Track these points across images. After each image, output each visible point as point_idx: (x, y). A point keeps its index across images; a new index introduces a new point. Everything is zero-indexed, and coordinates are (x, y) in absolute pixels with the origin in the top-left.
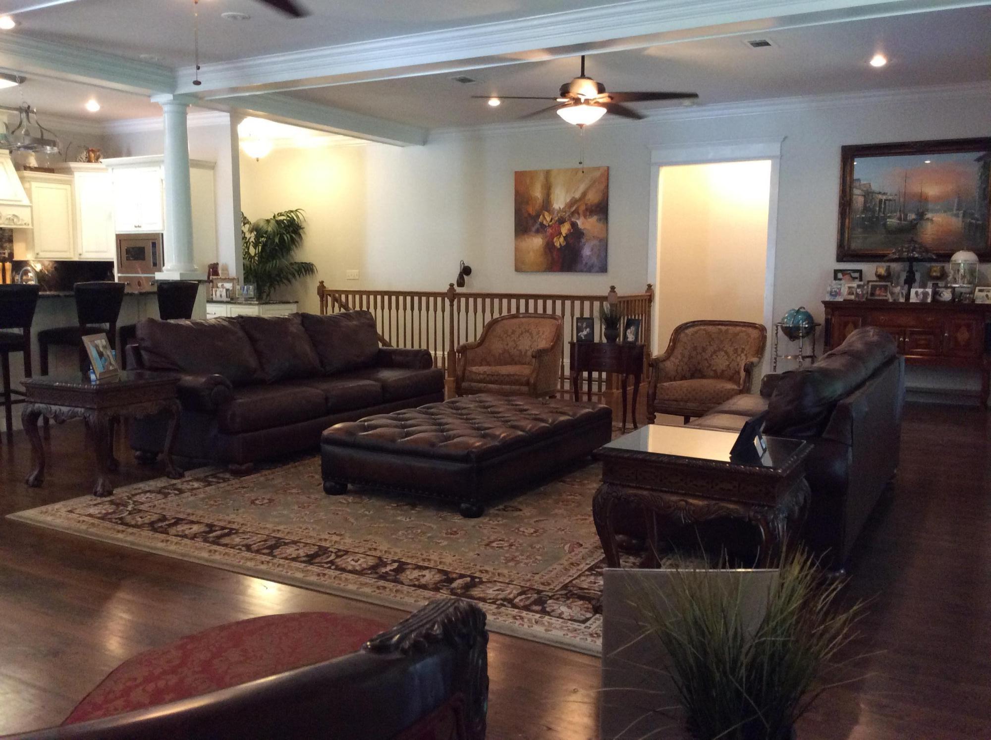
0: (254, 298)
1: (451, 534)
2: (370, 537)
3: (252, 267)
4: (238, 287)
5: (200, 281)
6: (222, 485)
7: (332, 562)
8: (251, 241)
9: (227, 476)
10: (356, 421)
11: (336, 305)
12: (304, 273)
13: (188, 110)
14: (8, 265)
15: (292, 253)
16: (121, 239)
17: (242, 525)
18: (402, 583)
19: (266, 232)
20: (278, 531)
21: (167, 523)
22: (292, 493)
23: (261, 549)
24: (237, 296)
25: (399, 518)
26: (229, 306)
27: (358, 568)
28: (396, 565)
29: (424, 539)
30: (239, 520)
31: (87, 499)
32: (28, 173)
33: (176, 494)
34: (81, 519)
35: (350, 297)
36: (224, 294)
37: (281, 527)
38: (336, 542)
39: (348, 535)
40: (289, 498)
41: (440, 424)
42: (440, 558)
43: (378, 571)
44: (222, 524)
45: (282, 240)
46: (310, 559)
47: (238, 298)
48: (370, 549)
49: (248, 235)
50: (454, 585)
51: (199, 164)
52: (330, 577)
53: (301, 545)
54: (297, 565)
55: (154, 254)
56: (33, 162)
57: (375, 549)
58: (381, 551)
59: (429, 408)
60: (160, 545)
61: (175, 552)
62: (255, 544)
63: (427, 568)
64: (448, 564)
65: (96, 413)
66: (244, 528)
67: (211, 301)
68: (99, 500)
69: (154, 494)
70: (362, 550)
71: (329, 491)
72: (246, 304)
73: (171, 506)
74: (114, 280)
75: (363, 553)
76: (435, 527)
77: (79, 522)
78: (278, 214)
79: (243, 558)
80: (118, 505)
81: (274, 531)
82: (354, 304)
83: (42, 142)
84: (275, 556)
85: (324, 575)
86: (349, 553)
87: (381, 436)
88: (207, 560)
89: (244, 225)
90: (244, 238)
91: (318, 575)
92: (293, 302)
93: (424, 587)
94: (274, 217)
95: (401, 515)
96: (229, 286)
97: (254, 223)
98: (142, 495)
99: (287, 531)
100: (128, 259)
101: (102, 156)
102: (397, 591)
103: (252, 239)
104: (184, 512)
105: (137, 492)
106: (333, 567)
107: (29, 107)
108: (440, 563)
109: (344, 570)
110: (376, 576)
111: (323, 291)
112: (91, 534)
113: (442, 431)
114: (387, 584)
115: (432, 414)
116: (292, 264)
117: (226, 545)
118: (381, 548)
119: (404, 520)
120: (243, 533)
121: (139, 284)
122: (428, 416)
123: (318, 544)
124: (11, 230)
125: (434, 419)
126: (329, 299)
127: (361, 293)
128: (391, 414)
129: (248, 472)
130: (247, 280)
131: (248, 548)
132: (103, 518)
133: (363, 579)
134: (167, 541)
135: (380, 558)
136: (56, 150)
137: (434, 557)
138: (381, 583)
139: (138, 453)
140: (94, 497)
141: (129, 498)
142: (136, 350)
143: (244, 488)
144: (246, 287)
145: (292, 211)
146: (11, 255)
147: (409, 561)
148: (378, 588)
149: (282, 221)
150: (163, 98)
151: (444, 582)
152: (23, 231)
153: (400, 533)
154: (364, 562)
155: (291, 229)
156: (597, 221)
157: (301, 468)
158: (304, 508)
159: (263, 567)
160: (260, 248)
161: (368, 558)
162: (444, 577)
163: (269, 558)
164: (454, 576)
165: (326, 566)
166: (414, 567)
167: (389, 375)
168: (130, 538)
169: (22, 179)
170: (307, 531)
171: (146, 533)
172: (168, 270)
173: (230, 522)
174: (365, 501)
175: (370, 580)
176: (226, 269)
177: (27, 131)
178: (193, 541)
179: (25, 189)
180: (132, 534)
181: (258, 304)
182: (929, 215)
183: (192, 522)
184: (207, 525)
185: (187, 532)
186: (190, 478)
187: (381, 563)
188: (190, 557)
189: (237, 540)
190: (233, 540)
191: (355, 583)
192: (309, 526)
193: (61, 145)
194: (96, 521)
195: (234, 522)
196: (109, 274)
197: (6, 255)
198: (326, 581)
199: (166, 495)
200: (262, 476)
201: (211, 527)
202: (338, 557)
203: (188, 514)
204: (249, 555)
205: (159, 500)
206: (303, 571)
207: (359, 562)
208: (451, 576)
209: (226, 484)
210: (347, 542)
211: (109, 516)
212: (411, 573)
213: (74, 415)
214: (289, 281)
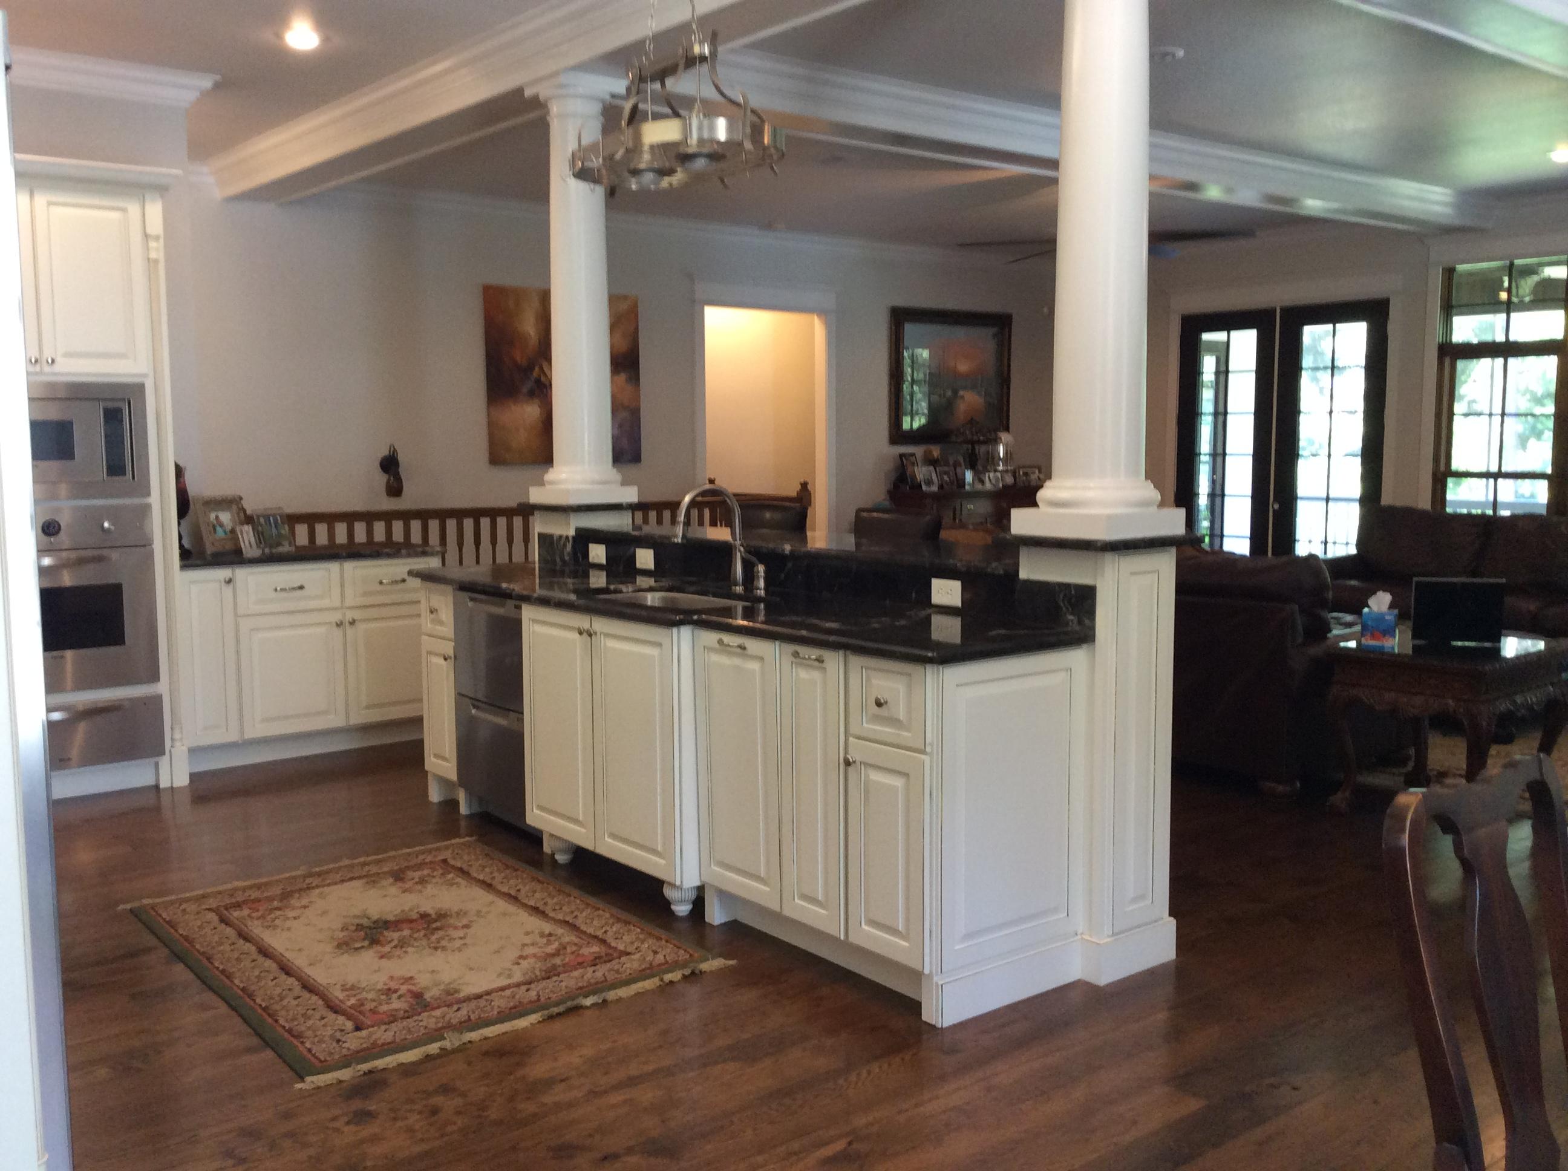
55: (113, 442)
156: (626, 380)
182: (961, 393)
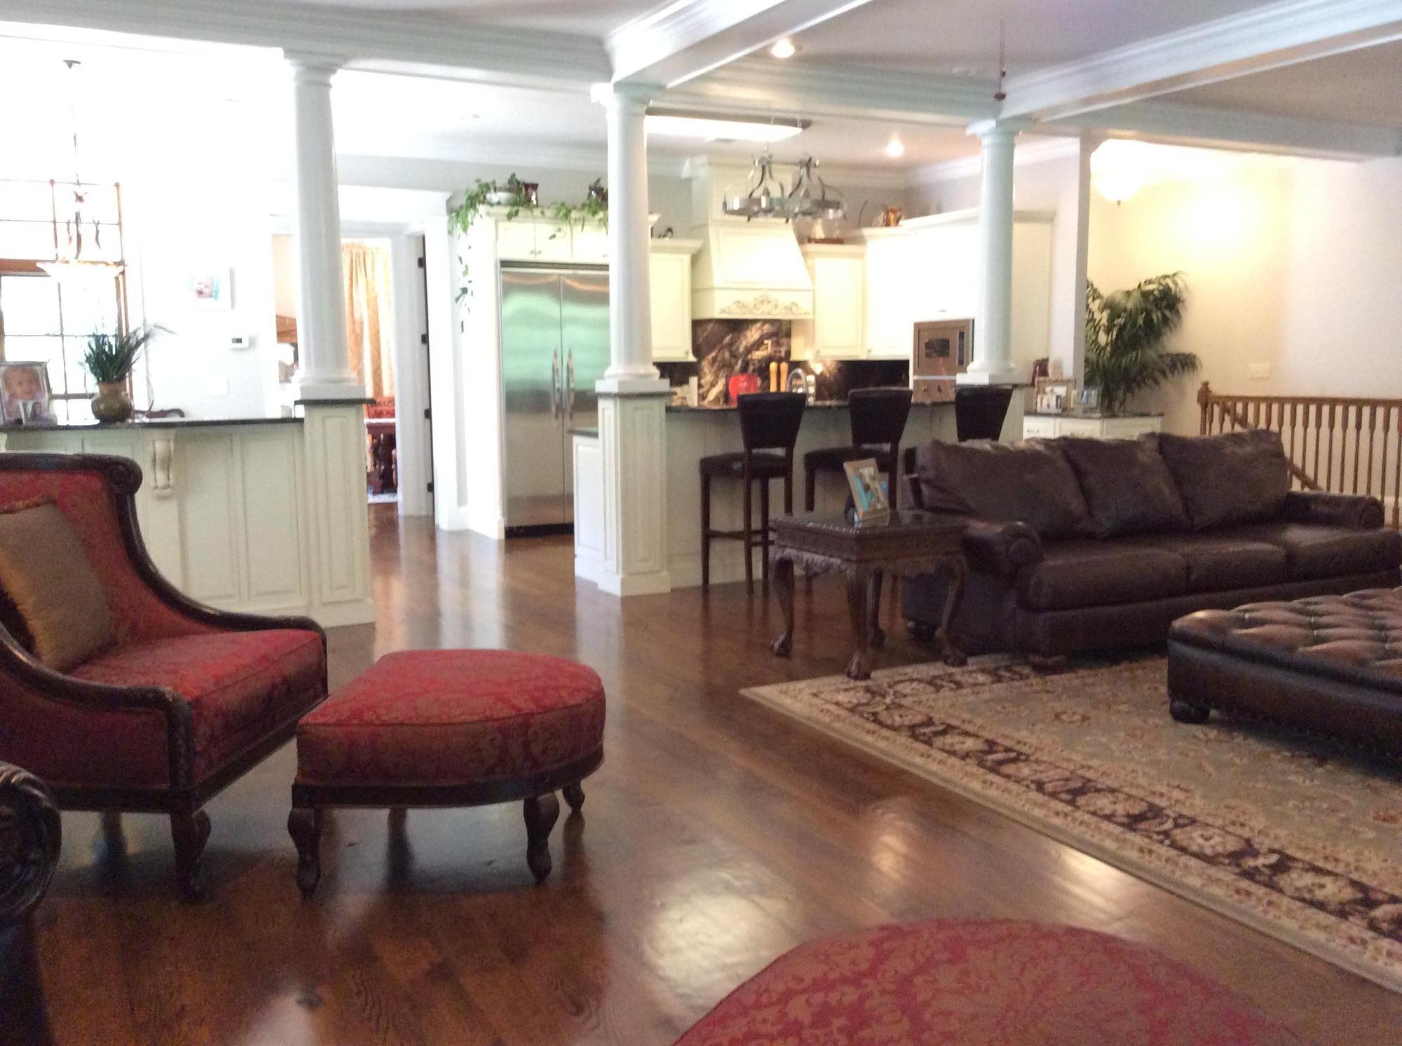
0: (1097, 408)
1: (1384, 820)
2: (1234, 802)
3: (1101, 361)
4: (1074, 393)
5: (1015, 386)
6: (1017, 684)
7: (1166, 834)
8: (1101, 323)
9: (1027, 671)
10: (1229, 609)
11: (1227, 418)
12: (1181, 370)
13: (1016, 140)
14: (784, 366)
15: (1164, 338)
16: (920, 329)
17: (1036, 749)
18: (1280, 891)
19: (1125, 310)
20: (1089, 768)
21: (932, 729)
22: (1119, 711)
23: (1059, 793)
24: (1072, 406)
25: (1291, 778)
26: (1059, 420)
27: (1208, 851)
28: (1274, 858)
29: (1333, 821)
30: (1033, 740)
31: (838, 680)
32: (812, 247)
33: (951, 689)
34: (827, 706)
35: (1251, 407)
36: (1053, 403)
37: (1095, 763)
38: (1177, 801)
39: (1199, 793)
40: (1114, 718)
41: (1382, 628)
42: (1357, 860)
43: (1241, 861)
44: (1008, 743)
45: (1148, 320)
46: (1133, 822)
47: (1073, 409)
48: (1234, 823)
49: (1097, 316)
50: (1378, 913)
51: (1029, 217)
52: (1159, 857)
53: (1121, 796)
54: (1111, 827)
55: (961, 348)
56: (819, 232)
57: (1243, 825)
58: (1252, 829)
59: (1364, 597)
60: (918, 760)
61: (934, 774)
62: (1050, 782)
63: (1329, 873)
64: (1370, 872)
65: (854, 566)
66: (1038, 755)
67: (1032, 412)
68: (852, 683)
69: (923, 685)
70: (1219, 822)
71: (1180, 716)
72: (1082, 418)
73: (943, 705)
74: (907, 385)
75: (1222, 828)
76: (1355, 803)
77: (822, 711)
78: (1145, 282)
79: (1028, 800)
80: (873, 694)
81: (1083, 767)
82: (1258, 419)
83: (824, 204)
84: (1078, 808)
85: (1151, 852)
86: (1197, 824)
87: (1269, 640)
88: (977, 795)
89: (1093, 300)
90: (1091, 320)
91: (1141, 850)
92: (1155, 415)
93: (1321, 906)
94: (1139, 286)
95: (1296, 773)
96: (1061, 391)
97: (1108, 298)
98: (907, 684)
99: (1103, 769)
100: (928, 355)
101: (903, 217)
102: (1270, 903)
103: (1104, 321)
104: (958, 718)
105: (900, 678)
106: (1167, 842)
107: (810, 160)
108: (1357, 869)
109: (1183, 850)
110: (1237, 870)
111: (1206, 396)
112: (834, 730)
113: (1385, 640)
114: (1253, 887)
115: (1372, 608)
116: (1161, 356)
117: (1008, 777)
118: (1253, 823)
119: (1301, 780)
120: (1037, 762)
121: (940, 390)
122: (1359, 612)
123: (1149, 799)
124: (790, 322)
125: (1369, 617)
126: (1217, 409)
127: (1269, 401)
128: (1296, 603)
129: (1056, 670)
130: (1089, 382)
131: (1040, 786)
132: (853, 710)
133: (1212, 871)
134: (929, 756)
135: (1248, 841)
136: (840, 213)
137: (1347, 855)
138: (1245, 884)
139: (911, 624)
140: (846, 679)
141: (890, 686)
142: (915, 484)
143: (1048, 692)
144: (1085, 393)
145: (1166, 277)
146: (788, 353)
147: (1299, 855)
148: (1238, 891)
149: (1151, 292)
150: (984, 127)
151: (1359, 904)
152: (802, 322)
153: (1291, 804)
154: (1218, 843)
155: (1164, 303)
157: (1139, 672)
158: (1134, 736)
159: (1058, 821)
160: (1115, 333)
161: (1230, 838)
162: (1360, 895)
163: (1069, 808)
164: (1380, 896)
165: (1155, 837)
166: (1307, 866)
167: (1302, 536)
168: (882, 744)
169: (805, 254)
170: (1134, 775)
171: (903, 739)
172: (975, 371)
173: (1019, 742)
174: (1237, 740)
175: (1226, 874)
176: (1059, 366)
177: (807, 191)
178: (963, 762)
179: (807, 267)
180: (887, 738)
181: (1100, 418)
183: (967, 734)
184: (987, 741)
185: (957, 747)
186: (974, 668)
187: (1249, 849)
188: (956, 785)
189: (1025, 771)
190: (1018, 770)
191: (1199, 875)
192: (1139, 769)
193: (845, 206)
194: (843, 713)
195: (1025, 744)
196: (904, 376)
197: (783, 354)
198: (1154, 864)
199: (938, 688)
200: (1077, 678)
201: (991, 746)
202: (1177, 825)
203: (964, 721)
204: (1039, 797)
205: (927, 693)
206: (1117, 839)
207: (1212, 842)
208: (1373, 896)
209: (1022, 683)
210: (1197, 805)
211: (861, 708)
212: (1300, 876)
213: (828, 568)
214: (1157, 382)
